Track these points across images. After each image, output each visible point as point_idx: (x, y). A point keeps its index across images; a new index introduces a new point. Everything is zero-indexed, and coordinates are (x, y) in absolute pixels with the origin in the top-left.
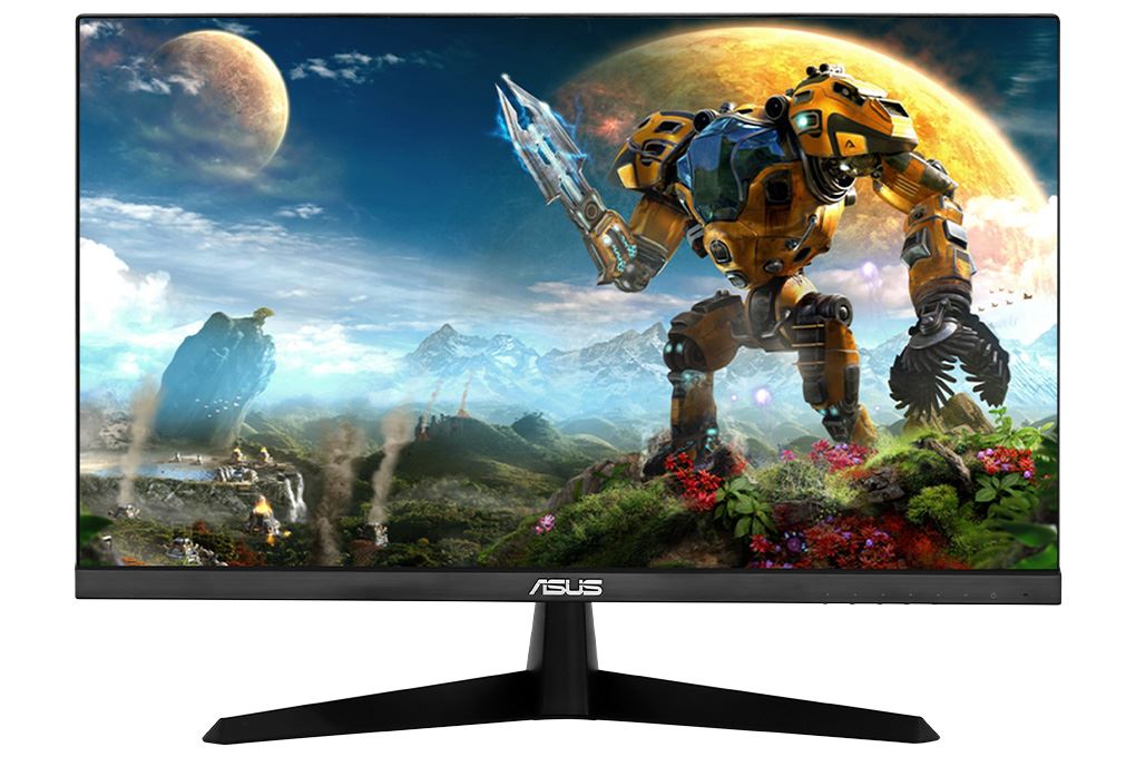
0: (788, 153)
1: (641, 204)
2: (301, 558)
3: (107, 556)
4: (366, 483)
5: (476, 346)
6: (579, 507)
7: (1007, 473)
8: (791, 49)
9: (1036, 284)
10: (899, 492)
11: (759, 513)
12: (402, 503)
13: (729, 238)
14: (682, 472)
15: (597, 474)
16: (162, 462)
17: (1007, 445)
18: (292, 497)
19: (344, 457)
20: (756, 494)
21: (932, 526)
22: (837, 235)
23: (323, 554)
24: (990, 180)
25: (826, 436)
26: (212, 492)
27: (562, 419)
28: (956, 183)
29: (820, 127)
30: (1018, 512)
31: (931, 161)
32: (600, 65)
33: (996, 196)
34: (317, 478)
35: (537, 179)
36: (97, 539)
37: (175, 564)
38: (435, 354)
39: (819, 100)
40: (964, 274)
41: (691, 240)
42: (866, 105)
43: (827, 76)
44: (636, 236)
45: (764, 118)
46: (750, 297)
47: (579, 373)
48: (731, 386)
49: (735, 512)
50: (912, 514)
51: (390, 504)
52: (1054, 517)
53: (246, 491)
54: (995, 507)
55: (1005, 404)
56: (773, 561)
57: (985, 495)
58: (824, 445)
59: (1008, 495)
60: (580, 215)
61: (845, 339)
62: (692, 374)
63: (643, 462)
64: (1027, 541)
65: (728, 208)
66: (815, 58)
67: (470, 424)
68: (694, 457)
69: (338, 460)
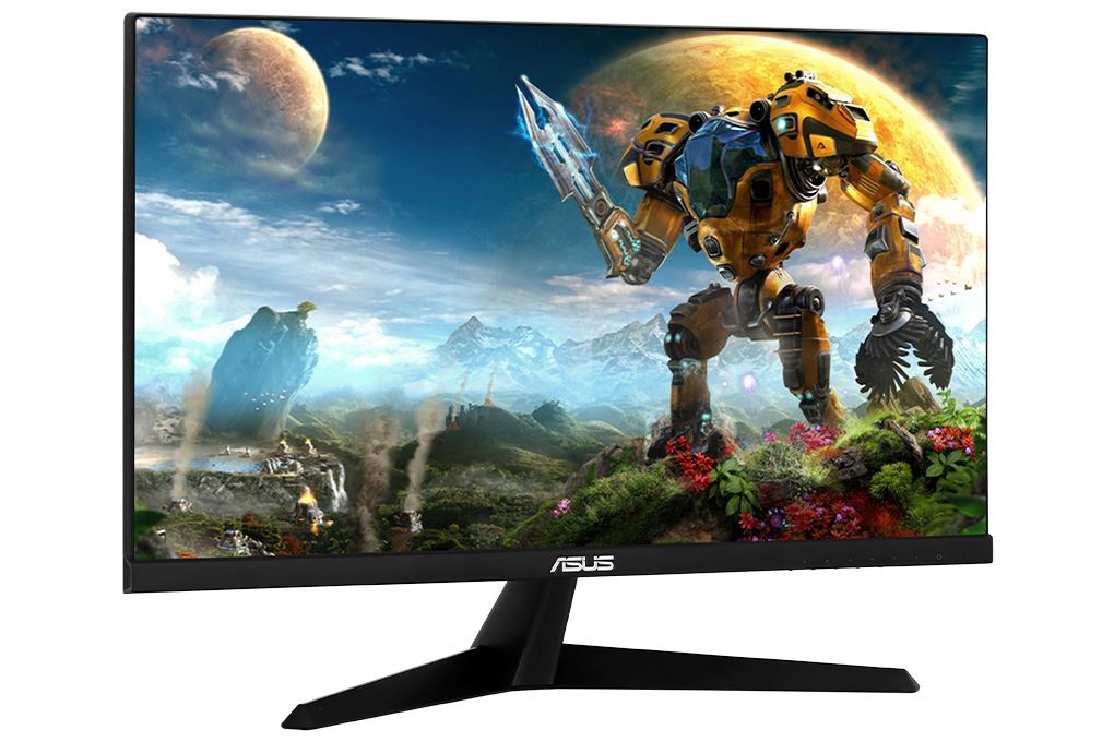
0: (770, 154)
1: (645, 201)
2: (343, 546)
3: (161, 549)
4: (402, 471)
5: (499, 338)
6: (592, 490)
7: (952, 450)
8: (770, 56)
9: (975, 276)
10: (864, 470)
11: (746, 492)
12: (435, 490)
14: (680, 455)
15: (607, 458)
16: (213, 456)
17: (952, 424)
18: (334, 487)
19: (382, 447)
20: (744, 474)
21: (892, 501)
22: (812, 230)
23: (364, 542)
24: (937, 181)
25: (802, 419)
26: (260, 484)
27: (576, 407)
28: (909, 183)
29: (797, 130)
30: (961, 485)
31: (888, 162)
32: (607, 68)
33: (942, 196)
34: (357, 468)
35: (553, 177)
36: (152, 534)
37: (226, 556)
38: (464, 346)
39: (795, 104)
40: (916, 266)
41: (687, 235)
42: (834, 109)
43: (801, 82)
44: (640, 232)
45: (750, 120)
47: (591, 363)
48: (722, 373)
49: (726, 492)
50: (874, 489)
51: (423, 491)
52: (983, 489)
53: (292, 483)
54: (942, 482)
55: (950, 387)
56: (759, 537)
57: (934, 470)
58: (801, 427)
59: (952, 470)
60: (591, 211)
61: (818, 328)
62: (689, 362)
63: (647, 446)
64: (968, 512)
65: (719, 206)
66: (792, 65)
67: (496, 411)
68: (691, 440)
69: (377, 450)
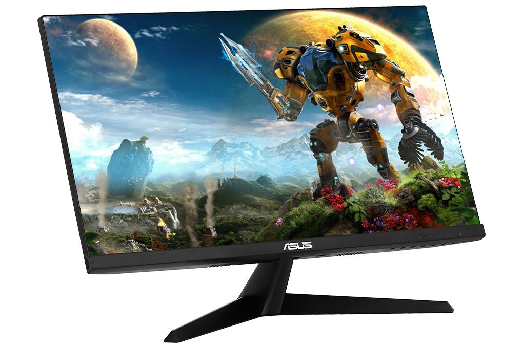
0: (339, 61)
1: (287, 85)
2: (182, 244)
3: (99, 250)
4: (203, 209)
5: (234, 148)
6: (291, 213)
7: (452, 187)
8: (330, 20)
9: (444, 110)
10: (413, 198)
11: (362, 211)
12: (219, 217)
13: (324, 97)
14: (328, 196)
15: (295, 198)
16: (115, 206)
17: (448, 176)
18: (173, 218)
19: (191, 199)
20: (359, 203)
21: (429, 211)
22: (365, 94)
23: (191, 242)
24: (417, 69)
25: (380, 177)
26: (139, 218)
27: (276, 177)
28: (404, 71)
29: (349, 51)
30: (459, 203)
31: (393, 63)
32: (258, 28)
33: (421, 76)
34: (182, 209)
35: (244, 76)
36: (94, 243)
37: (130, 252)
38: (219, 152)
39: (345, 40)
40: (416, 107)
41: (310, 99)
42: (364, 40)
43: (346, 30)
44: (288, 98)
45: (327, 48)
46: (338, 121)
47: (278, 157)
48: (339, 158)
49: (353, 211)
50: (420, 207)
51: (214, 218)
52: (473, 204)
53: (153, 217)
54: (450, 202)
55: (444, 159)
56: (372, 231)
57: (446, 197)
58: (380, 180)
59: (454, 196)
60: (264, 90)
61: (378, 136)
62: (323, 154)
63: (312, 192)
64: (465, 215)
65: (322, 85)
66: (340, 23)
67: (240, 180)
68: (332, 189)
69: (189, 200)
